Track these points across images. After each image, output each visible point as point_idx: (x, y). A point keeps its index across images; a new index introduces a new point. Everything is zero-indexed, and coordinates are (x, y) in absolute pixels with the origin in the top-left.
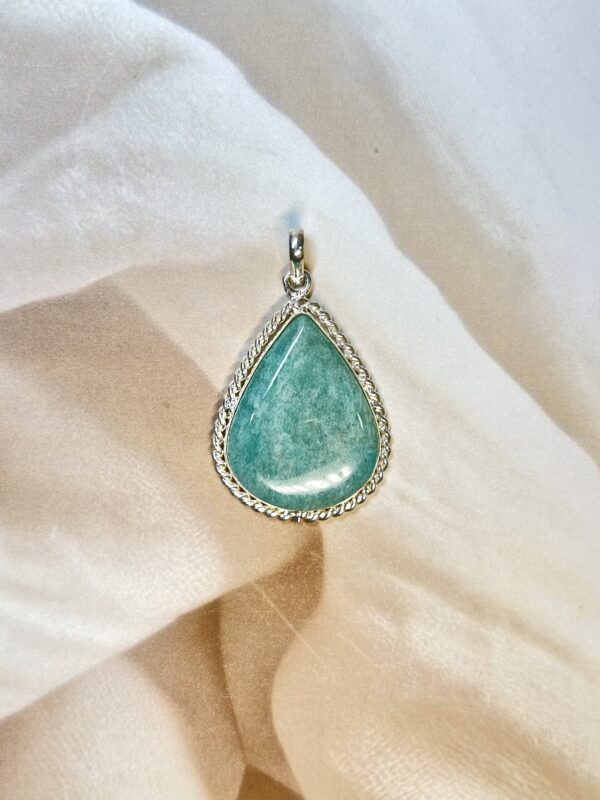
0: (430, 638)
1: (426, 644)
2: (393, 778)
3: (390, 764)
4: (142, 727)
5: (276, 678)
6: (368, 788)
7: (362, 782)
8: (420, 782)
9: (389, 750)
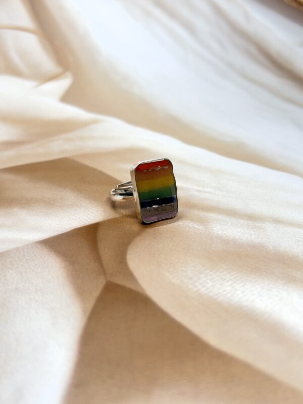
0: (225, 229)
1: (223, 231)
2: (214, 283)
3: (210, 277)
4: (40, 268)
5: (130, 246)
6: (195, 289)
7: (190, 286)
8: (234, 285)
9: (207, 271)
